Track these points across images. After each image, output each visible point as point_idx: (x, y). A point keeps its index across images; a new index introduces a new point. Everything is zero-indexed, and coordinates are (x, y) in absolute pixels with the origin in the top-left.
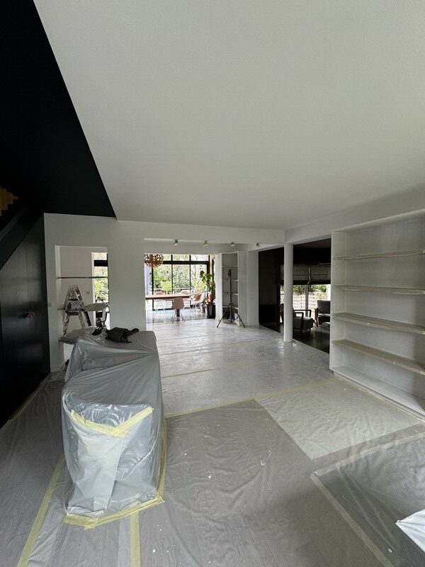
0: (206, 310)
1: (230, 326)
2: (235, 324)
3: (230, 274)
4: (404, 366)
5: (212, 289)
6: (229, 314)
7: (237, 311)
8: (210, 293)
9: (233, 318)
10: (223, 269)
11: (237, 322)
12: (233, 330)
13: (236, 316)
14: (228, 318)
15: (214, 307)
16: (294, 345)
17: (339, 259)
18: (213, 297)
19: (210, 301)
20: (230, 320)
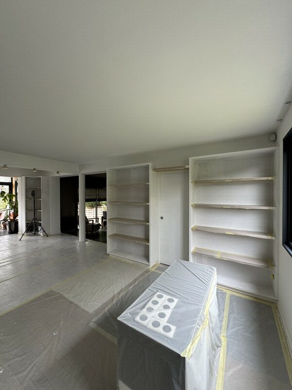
0: (7, 227)
1: (33, 238)
2: (39, 235)
3: (33, 194)
4: (141, 243)
5: (15, 208)
6: (32, 228)
7: (40, 225)
8: (12, 211)
9: (37, 230)
10: (26, 190)
11: (41, 233)
12: (36, 241)
13: (40, 228)
14: (31, 231)
15: (16, 223)
16: (87, 243)
17: (111, 185)
18: (16, 214)
19: (12, 218)
20: (33, 232)
